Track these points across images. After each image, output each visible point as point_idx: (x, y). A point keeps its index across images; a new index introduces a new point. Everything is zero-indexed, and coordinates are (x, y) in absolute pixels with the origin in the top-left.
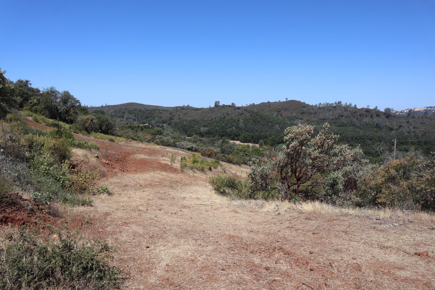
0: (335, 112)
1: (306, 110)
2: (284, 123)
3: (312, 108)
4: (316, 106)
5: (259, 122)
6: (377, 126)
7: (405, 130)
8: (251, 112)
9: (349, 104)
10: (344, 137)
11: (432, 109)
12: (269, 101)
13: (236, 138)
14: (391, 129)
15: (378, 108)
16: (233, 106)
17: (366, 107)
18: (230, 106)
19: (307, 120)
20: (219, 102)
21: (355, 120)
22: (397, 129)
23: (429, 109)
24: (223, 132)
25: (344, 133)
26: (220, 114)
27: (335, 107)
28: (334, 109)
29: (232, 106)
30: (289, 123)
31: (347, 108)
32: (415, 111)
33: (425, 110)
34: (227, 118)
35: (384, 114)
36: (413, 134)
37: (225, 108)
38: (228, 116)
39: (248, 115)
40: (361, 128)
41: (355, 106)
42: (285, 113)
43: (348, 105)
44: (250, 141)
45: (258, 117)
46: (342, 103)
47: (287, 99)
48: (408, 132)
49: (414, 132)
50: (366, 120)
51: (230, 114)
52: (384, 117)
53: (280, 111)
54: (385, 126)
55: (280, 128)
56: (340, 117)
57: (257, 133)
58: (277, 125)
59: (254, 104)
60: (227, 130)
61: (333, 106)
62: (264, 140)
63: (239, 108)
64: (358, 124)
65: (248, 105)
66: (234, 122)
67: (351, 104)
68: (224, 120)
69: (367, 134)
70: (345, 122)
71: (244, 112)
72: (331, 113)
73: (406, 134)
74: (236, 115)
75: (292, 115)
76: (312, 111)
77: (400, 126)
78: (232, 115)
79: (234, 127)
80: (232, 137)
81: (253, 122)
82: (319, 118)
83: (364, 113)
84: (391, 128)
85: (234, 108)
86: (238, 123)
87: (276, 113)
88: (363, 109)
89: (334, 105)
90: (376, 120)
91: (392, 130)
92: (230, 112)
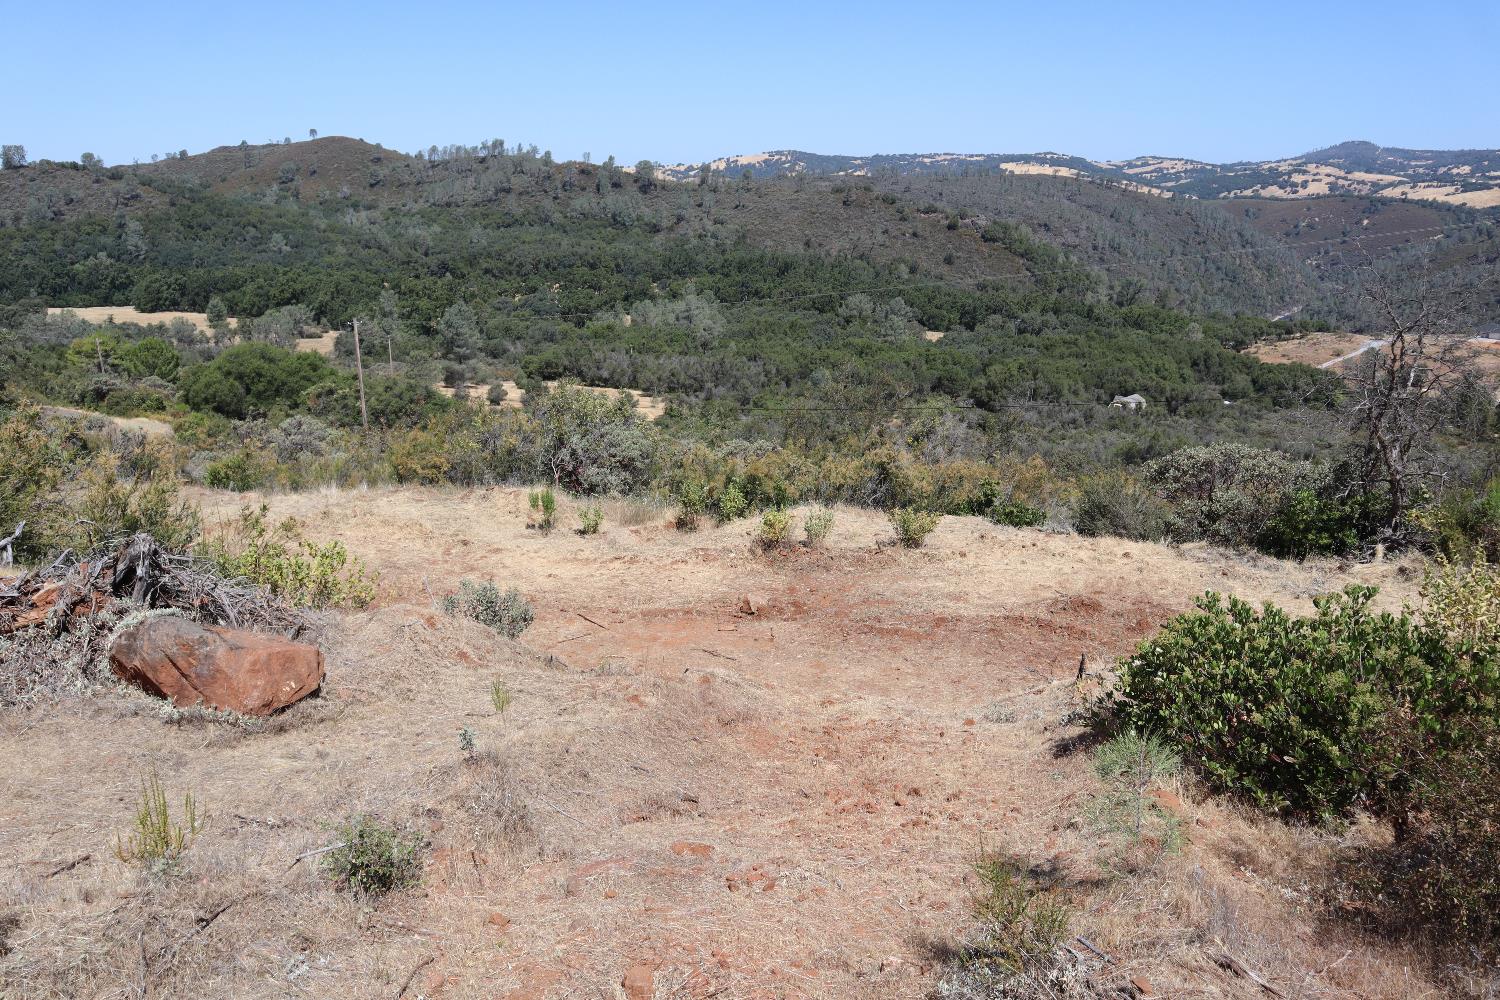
0: (484, 179)
1: (386, 171)
2: (304, 227)
3: (408, 166)
4: (420, 156)
5: (205, 229)
6: (615, 220)
7: (689, 230)
8: (169, 190)
9: (529, 148)
10: (510, 264)
11: (784, 158)
12: (244, 142)
13: (118, 296)
14: (655, 229)
15: (617, 163)
16: (88, 168)
17: (580, 159)
18: (74, 166)
19: (392, 209)
20: (19, 149)
21: (547, 203)
22: (671, 229)
23: (776, 157)
24: (58, 275)
25: (509, 250)
26: (32, 202)
27: (483, 160)
28: (481, 167)
29: (84, 168)
30: (323, 227)
31: (521, 163)
32: (739, 163)
33: (765, 161)
34: (70, 218)
35: (636, 181)
36: (712, 242)
37: (55, 177)
38: (71, 207)
39: (158, 202)
40: (568, 228)
41: (548, 154)
42: (309, 188)
43: (524, 151)
44: (174, 306)
45: (198, 208)
46: (506, 146)
47: (313, 132)
48: (700, 236)
49: (714, 236)
50: (582, 202)
51: (80, 201)
52: (633, 189)
53: (292, 180)
54: (638, 220)
55: (292, 247)
56: (501, 195)
57: (201, 271)
58: (277, 237)
59: (183, 153)
60: (77, 265)
61: (476, 158)
62: (229, 295)
63: (116, 174)
64: (557, 217)
65: (162, 157)
66: (104, 231)
67: (535, 150)
68: (54, 226)
69: (581, 250)
70: (518, 212)
71: (140, 190)
72: (471, 181)
73: (695, 242)
74: (109, 203)
75: (339, 195)
76: (406, 178)
77: (680, 219)
78: (90, 203)
79: (102, 255)
80: (103, 291)
81: (182, 229)
82: (432, 201)
83: (576, 178)
84: (655, 226)
85: (94, 177)
86: (120, 237)
87: (275, 187)
88: (569, 165)
89: (482, 154)
90: (612, 201)
91: (658, 231)
92: (81, 194)
